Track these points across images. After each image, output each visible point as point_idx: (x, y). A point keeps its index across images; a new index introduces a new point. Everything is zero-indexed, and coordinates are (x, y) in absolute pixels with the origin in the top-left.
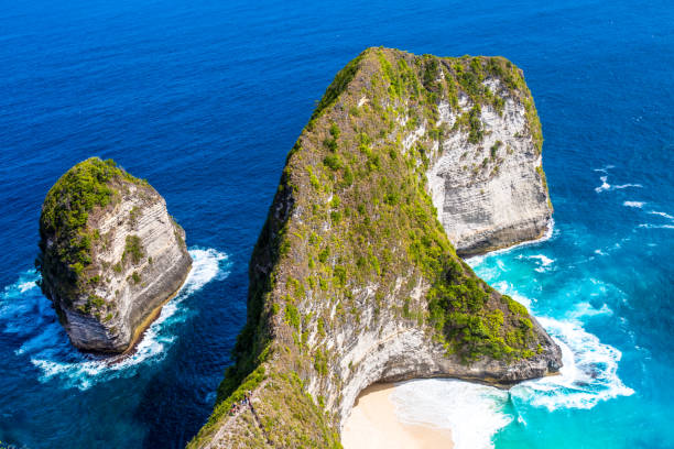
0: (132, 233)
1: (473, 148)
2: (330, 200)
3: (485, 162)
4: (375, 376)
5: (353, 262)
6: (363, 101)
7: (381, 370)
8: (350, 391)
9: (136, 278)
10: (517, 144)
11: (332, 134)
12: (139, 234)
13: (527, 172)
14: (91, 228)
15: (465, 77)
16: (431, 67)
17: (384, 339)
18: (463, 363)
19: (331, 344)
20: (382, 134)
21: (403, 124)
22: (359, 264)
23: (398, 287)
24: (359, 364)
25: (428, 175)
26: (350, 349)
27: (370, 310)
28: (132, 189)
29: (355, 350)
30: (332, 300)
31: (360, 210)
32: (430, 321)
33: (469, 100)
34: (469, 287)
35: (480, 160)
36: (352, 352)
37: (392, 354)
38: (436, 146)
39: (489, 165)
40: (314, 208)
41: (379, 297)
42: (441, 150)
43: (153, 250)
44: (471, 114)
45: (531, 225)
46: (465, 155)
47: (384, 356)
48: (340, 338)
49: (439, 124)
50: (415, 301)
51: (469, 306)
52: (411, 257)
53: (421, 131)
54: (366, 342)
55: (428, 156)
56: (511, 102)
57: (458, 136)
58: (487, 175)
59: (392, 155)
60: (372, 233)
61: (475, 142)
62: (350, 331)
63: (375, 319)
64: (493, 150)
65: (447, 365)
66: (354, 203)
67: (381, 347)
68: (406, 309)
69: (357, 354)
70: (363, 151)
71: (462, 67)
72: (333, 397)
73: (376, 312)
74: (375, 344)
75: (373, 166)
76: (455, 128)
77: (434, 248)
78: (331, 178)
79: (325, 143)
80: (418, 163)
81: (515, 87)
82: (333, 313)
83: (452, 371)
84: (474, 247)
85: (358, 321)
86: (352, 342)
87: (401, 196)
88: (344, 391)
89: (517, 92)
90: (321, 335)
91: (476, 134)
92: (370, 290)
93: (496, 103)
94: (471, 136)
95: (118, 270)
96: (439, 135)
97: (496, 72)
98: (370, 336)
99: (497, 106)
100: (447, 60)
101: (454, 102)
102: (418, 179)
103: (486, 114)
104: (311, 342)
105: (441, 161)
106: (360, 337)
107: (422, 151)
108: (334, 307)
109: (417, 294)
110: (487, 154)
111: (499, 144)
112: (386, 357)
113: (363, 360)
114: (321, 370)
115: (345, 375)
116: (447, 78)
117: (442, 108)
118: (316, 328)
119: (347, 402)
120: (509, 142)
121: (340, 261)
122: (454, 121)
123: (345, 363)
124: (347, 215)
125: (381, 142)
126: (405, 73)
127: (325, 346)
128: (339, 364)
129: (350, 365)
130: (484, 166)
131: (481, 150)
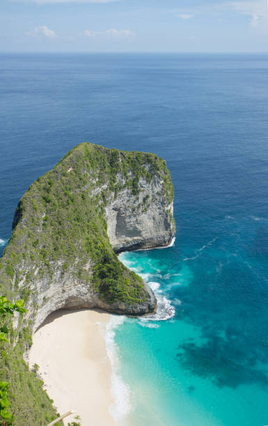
1: (133, 198)
2: (43, 217)
3: (139, 205)
4: (60, 306)
5: (51, 248)
6: (71, 169)
7: (64, 303)
8: (43, 311)
10: (158, 197)
11: (49, 184)
13: (162, 211)
15: (132, 161)
16: (114, 155)
17: (66, 287)
18: (108, 303)
19: (32, 287)
21: (94, 182)
22: (55, 249)
23: (76, 262)
24: (49, 298)
25: (106, 209)
26: (44, 291)
27: (59, 272)
29: (48, 291)
30: (37, 266)
31: (60, 223)
32: (93, 281)
33: (134, 173)
34: (115, 266)
35: (137, 204)
36: (46, 292)
37: (71, 295)
38: (113, 194)
39: (141, 206)
40: (33, 220)
41: (65, 267)
42: (115, 197)
44: (134, 181)
45: (162, 239)
46: (129, 201)
47: (66, 296)
48: (39, 285)
49: (115, 184)
50: (85, 270)
51: (114, 275)
52: (84, 249)
53: (105, 186)
54: (54, 289)
55: (107, 199)
56: (156, 176)
57: (125, 191)
58: (140, 212)
59: (83, 198)
60: (65, 235)
61: (134, 194)
62: (46, 281)
63: (62, 277)
64: (144, 200)
65: (100, 303)
66: (56, 219)
67: (64, 291)
68: (80, 273)
69: (49, 293)
70: (66, 194)
71: (131, 157)
72: (29, 313)
73: (62, 274)
74: (61, 290)
75: (70, 202)
76: (125, 186)
77: (100, 245)
78: (46, 206)
79: (44, 189)
80: (101, 202)
81: (158, 169)
82: (36, 273)
83: (102, 306)
84: (131, 246)
85: (51, 277)
86: (46, 288)
87: (85, 218)
88: (39, 311)
89: (159, 172)
90: (27, 281)
91: (135, 192)
92: (60, 263)
93: (147, 176)
94: (133, 191)
96: (116, 189)
97: (149, 161)
98: (58, 285)
99: (148, 180)
100: (124, 152)
101: (125, 174)
102: (100, 210)
103: (141, 181)
104: (21, 284)
105: (115, 202)
106: (52, 285)
107: (104, 197)
108: (38, 269)
109: (87, 267)
110: (141, 201)
111: (147, 197)
112: (67, 296)
113: (52, 297)
114: (24, 298)
115: (40, 303)
116: (122, 162)
117: (118, 176)
118: (24, 278)
120: (153, 196)
121: (44, 247)
122: (124, 183)
123: (41, 297)
124: (52, 225)
125: (78, 190)
126: (99, 157)
127: (29, 287)
128: (37, 297)
129: (44, 298)
130: (139, 207)
131: (138, 199)
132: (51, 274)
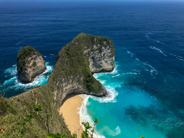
0: (34, 61)
2: (66, 60)
4: (71, 92)
5: (69, 71)
6: (77, 43)
7: (73, 91)
9: (34, 69)
10: (109, 54)
11: (69, 48)
12: (36, 61)
14: (26, 59)
15: (100, 40)
16: (94, 38)
18: (89, 92)
19: (62, 85)
21: (85, 48)
23: (78, 77)
24: (67, 89)
25: (89, 58)
27: (71, 80)
28: (36, 53)
29: (67, 87)
30: (64, 77)
32: (84, 84)
33: (100, 45)
34: (92, 78)
37: (75, 88)
38: (92, 53)
41: (74, 78)
43: (38, 65)
44: (100, 48)
46: (98, 55)
48: (64, 84)
49: (93, 49)
50: (81, 80)
51: (91, 82)
52: (81, 72)
53: (89, 49)
54: (69, 86)
56: (108, 46)
58: (102, 59)
59: (81, 53)
60: (74, 67)
61: (100, 53)
62: (66, 83)
63: (72, 82)
66: (71, 61)
67: (73, 87)
68: (79, 81)
72: (60, 94)
73: (73, 81)
76: (96, 50)
77: (87, 71)
78: (67, 56)
79: (67, 49)
80: (87, 55)
81: (109, 44)
83: (87, 93)
87: (81, 61)
88: (64, 94)
91: (101, 51)
95: (30, 67)
96: (93, 51)
97: (106, 40)
99: (105, 47)
100: (97, 37)
101: (97, 45)
102: (87, 58)
103: (103, 48)
104: (57, 84)
107: (89, 53)
108: (64, 79)
110: (102, 55)
111: (105, 54)
113: (69, 89)
114: (58, 89)
115: (64, 91)
116: (96, 40)
117: (94, 46)
118: (59, 82)
120: (107, 54)
122: (96, 48)
123: (64, 89)
124: (69, 63)
126: (88, 38)
127: (60, 85)
130: (101, 57)
131: (101, 54)
132: (68, 81)
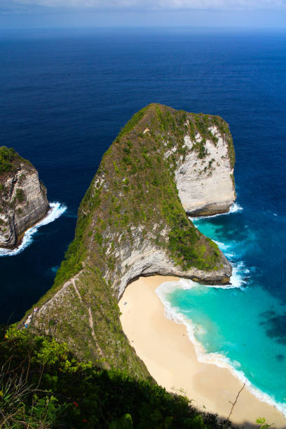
0: (20, 188)
1: (200, 161)
2: (124, 180)
3: (206, 168)
4: (138, 272)
5: (133, 213)
6: (147, 130)
7: (141, 270)
8: (125, 279)
9: (20, 211)
10: (223, 161)
11: (129, 146)
12: (23, 188)
13: (226, 176)
15: (200, 124)
17: (145, 254)
19: (117, 255)
20: (155, 149)
21: (166, 144)
22: (136, 215)
23: (155, 228)
24: (130, 266)
25: (176, 172)
27: (139, 239)
28: (22, 165)
30: (120, 232)
31: (139, 186)
32: (169, 247)
33: (201, 136)
35: (203, 167)
36: (128, 259)
37: (148, 262)
38: (181, 158)
39: (207, 170)
40: (115, 183)
41: (144, 232)
42: (184, 160)
43: (29, 198)
44: (201, 143)
45: (225, 204)
46: (196, 164)
47: (144, 263)
48: (122, 252)
49: (184, 147)
50: (163, 236)
52: (162, 214)
53: (174, 149)
54: (135, 255)
55: (177, 163)
56: (222, 139)
57: (193, 154)
58: (206, 176)
59: (159, 160)
60: (144, 199)
61: (201, 158)
62: (127, 249)
63: (141, 243)
64: (210, 163)
66: (136, 183)
67: (143, 258)
68: (157, 240)
69: (129, 261)
70: (143, 157)
71: (199, 119)
72: (116, 281)
73: (142, 240)
74: (140, 256)
75: (147, 165)
76: (192, 150)
77: (175, 210)
78: (126, 169)
79: (124, 150)
80: (171, 165)
81: (224, 132)
82: (120, 239)
83: (178, 273)
84: (195, 212)
85: (132, 244)
86: (128, 255)
88: (122, 279)
89: (225, 135)
90: (112, 250)
91: (203, 154)
92: (141, 228)
93: (214, 139)
94: (200, 154)
95: (12, 206)
96: (184, 152)
97: (216, 123)
98: (137, 252)
99: (215, 141)
101: (193, 136)
102: (171, 174)
103: (209, 145)
104: (108, 252)
105: (183, 165)
106: (133, 252)
107: (174, 160)
108: (121, 235)
109: (164, 233)
110: (206, 164)
111: (213, 160)
112: (145, 264)
113: (133, 264)
114: (111, 267)
115: (123, 271)
116: (190, 123)
117: (187, 138)
118: (110, 246)
119: (123, 284)
120: (218, 159)
121: (126, 212)
122: (192, 146)
123: (123, 264)
124: (133, 189)
125: (153, 152)
126: (169, 118)
127: (114, 255)
128: (120, 265)
129: (126, 266)
130: (205, 171)
131: (204, 162)
132: (132, 240)
